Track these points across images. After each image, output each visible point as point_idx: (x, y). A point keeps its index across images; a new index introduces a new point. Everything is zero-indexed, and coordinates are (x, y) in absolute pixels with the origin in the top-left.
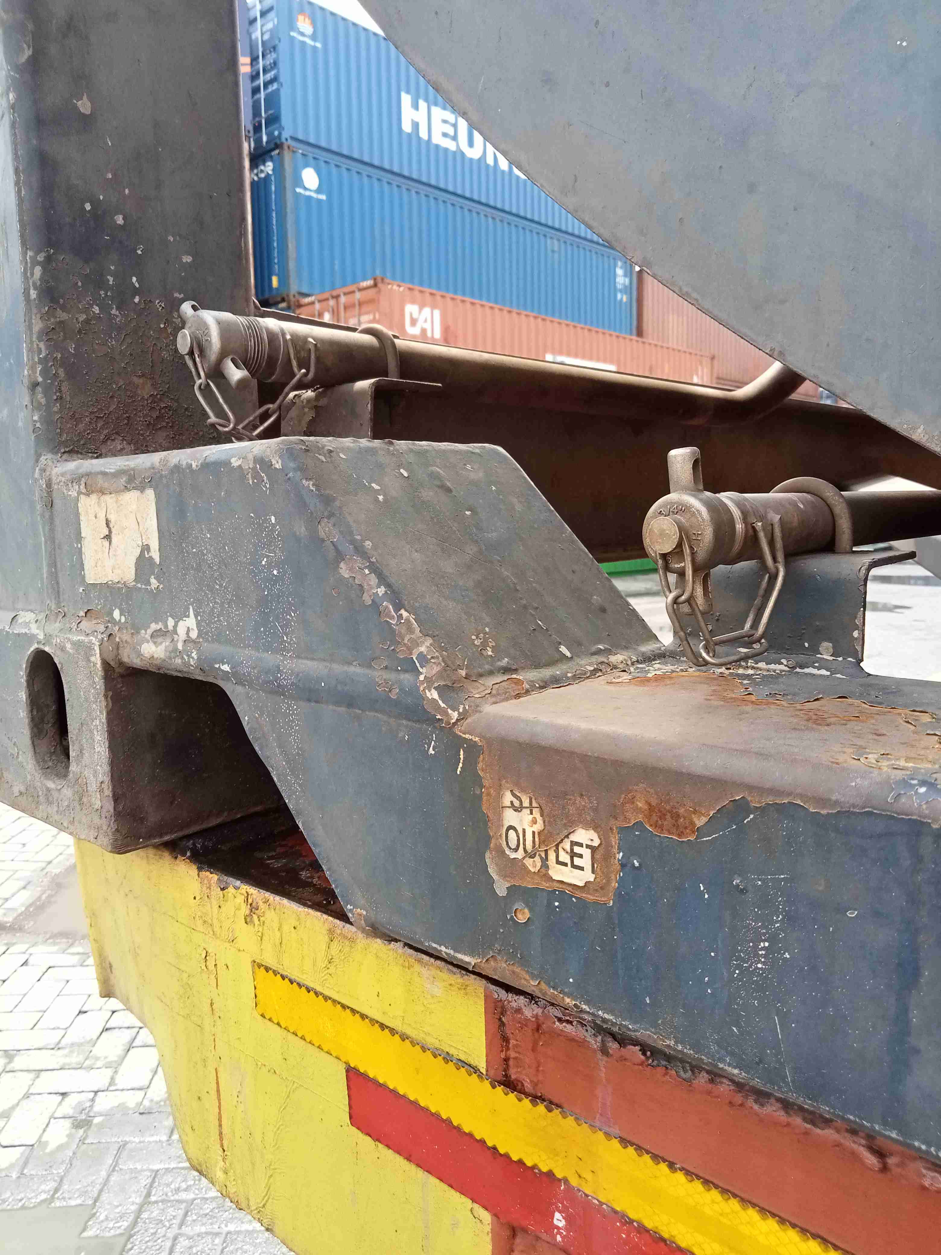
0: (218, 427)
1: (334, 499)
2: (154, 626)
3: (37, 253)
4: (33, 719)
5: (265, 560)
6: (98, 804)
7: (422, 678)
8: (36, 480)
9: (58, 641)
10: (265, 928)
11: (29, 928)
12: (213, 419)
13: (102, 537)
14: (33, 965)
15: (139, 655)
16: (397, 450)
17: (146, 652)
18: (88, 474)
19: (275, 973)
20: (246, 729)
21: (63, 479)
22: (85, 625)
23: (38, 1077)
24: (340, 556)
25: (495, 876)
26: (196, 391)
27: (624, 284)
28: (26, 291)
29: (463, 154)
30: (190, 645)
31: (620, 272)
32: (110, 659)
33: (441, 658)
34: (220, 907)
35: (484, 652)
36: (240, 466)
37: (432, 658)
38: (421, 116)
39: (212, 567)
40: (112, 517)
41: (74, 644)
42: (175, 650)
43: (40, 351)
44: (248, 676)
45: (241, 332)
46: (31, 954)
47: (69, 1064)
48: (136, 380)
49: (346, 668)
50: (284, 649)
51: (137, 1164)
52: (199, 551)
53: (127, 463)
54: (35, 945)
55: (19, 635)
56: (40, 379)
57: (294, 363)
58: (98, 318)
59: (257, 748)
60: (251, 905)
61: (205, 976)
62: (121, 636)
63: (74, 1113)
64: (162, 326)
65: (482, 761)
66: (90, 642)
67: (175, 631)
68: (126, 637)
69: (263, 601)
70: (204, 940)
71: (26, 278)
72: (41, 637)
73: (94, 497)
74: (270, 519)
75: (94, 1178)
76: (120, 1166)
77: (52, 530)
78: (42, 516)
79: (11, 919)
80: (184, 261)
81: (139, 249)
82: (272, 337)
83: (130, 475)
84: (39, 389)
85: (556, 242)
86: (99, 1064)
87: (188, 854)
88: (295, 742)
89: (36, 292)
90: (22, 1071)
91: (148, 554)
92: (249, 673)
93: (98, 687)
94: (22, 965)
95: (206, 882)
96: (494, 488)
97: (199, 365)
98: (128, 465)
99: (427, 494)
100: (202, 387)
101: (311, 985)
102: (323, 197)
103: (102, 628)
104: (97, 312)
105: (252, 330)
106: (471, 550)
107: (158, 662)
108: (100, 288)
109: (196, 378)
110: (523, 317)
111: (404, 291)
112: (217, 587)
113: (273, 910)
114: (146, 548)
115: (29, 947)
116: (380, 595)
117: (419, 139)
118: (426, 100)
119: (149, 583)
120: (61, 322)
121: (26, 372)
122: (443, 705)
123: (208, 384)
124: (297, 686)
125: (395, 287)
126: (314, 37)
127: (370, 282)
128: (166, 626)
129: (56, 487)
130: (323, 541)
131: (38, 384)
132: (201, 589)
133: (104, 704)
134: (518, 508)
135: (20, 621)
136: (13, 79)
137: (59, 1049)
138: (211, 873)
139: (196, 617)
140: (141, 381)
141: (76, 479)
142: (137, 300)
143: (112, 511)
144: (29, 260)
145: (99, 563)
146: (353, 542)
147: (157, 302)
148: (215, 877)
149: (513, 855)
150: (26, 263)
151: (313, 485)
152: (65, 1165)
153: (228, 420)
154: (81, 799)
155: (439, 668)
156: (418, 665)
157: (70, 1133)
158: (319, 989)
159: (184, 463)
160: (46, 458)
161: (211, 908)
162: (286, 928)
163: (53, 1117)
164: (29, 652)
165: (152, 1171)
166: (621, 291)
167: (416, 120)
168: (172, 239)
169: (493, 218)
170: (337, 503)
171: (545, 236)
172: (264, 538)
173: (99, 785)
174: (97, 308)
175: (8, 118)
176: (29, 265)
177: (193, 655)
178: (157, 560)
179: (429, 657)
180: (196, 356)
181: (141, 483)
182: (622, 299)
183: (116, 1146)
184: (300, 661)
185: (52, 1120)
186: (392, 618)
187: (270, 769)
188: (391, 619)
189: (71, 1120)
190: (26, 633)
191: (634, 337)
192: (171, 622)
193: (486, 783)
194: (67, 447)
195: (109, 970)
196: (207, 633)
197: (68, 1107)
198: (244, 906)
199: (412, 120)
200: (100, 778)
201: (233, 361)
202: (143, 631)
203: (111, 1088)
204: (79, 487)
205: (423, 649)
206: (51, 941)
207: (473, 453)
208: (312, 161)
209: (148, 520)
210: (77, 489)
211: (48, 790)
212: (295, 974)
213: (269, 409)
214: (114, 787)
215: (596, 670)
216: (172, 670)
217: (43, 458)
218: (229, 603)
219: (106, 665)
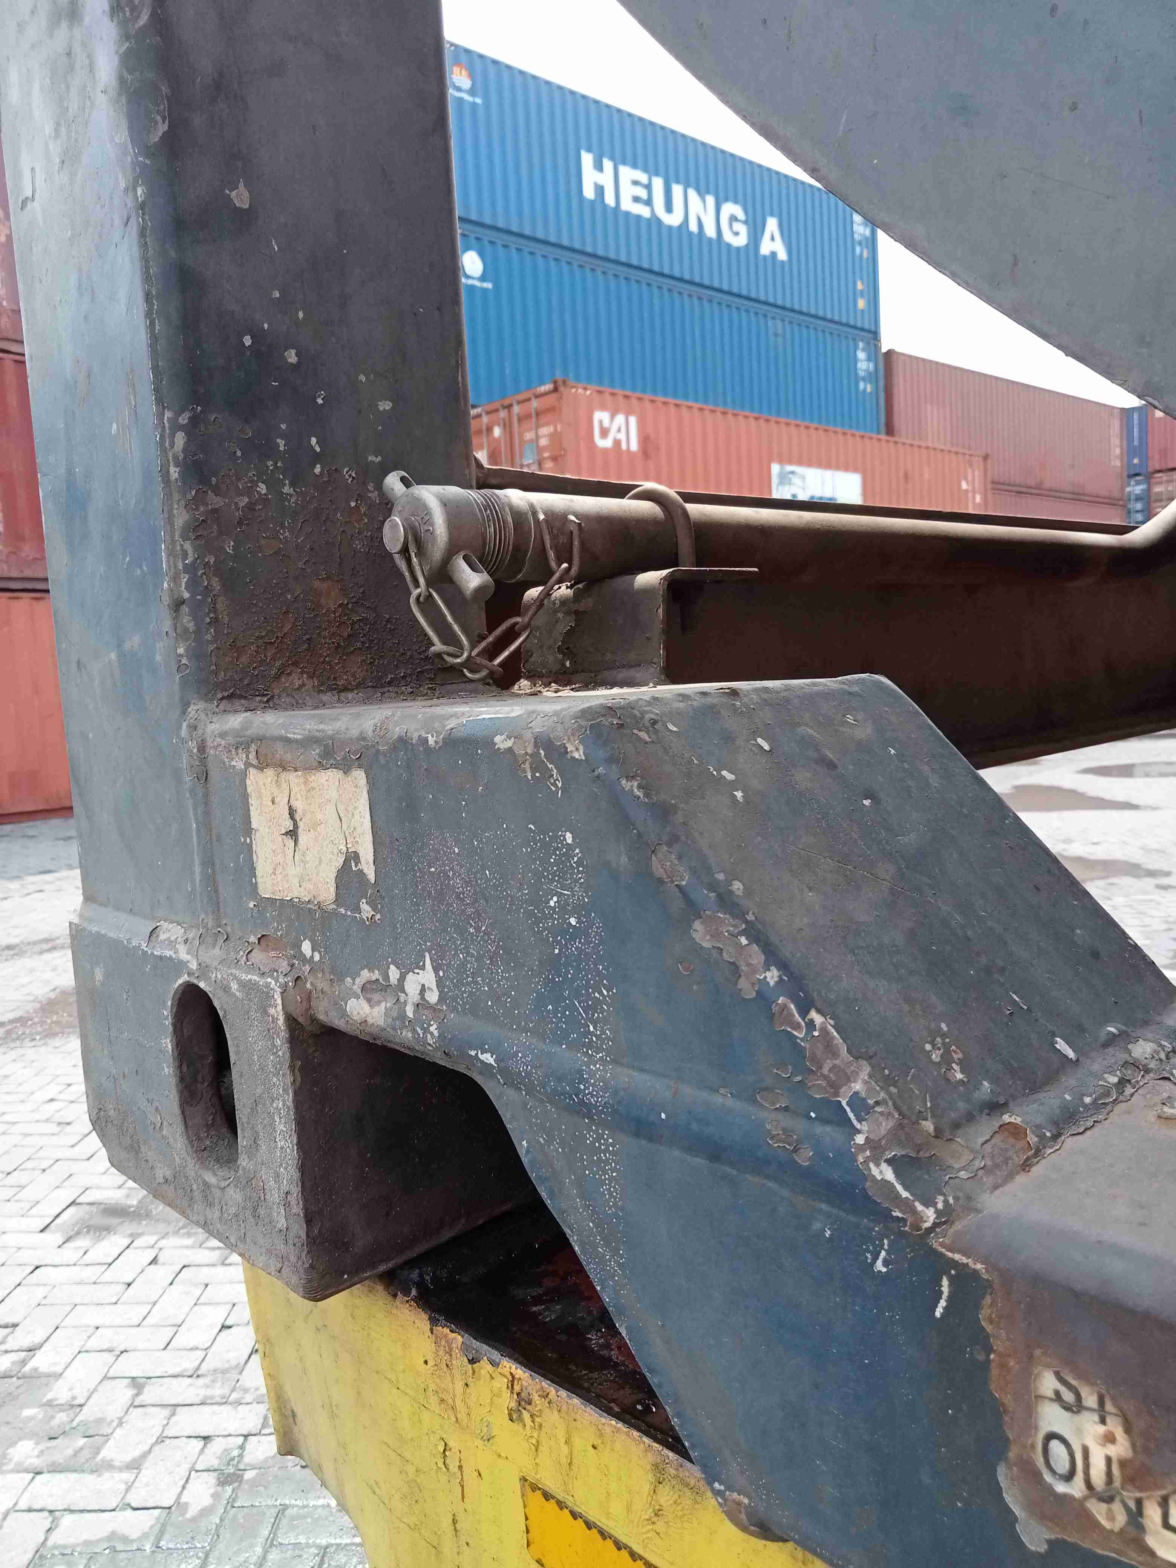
0: (446, 657)
1: (675, 809)
2: (366, 975)
3: (178, 414)
4: (182, 1079)
5: (555, 899)
6: (282, 1223)
7: (860, 1139)
8: (183, 741)
9: (219, 976)
10: (543, 1434)
11: (157, 1214)
12: (438, 646)
13: (283, 832)
14: (164, 1264)
15: (344, 1014)
16: (747, 706)
17: (355, 1013)
18: (261, 739)
19: (561, 1505)
20: (525, 1160)
21: (223, 742)
22: (258, 956)
23: (173, 1414)
24: (693, 910)
25: (1017, 1510)
26: (412, 606)
27: (867, 370)
28: (164, 469)
29: (659, 221)
30: (426, 1012)
31: (861, 355)
32: (298, 1013)
33: (890, 1103)
34: (467, 1385)
35: (949, 1075)
36: (510, 749)
37: (877, 1103)
38: (606, 179)
39: (462, 900)
40: (298, 805)
41: (243, 985)
42: (402, 1016)
43: (185, 555)
44: (526, 1077)
45: (476, 515)
46: (161, 1249)
47: (212, 1398)
48: (317, 584)
49: (705, 1095)
50: (590, 1045)
51: (301, 1537)
52: (441, 872)
53: (321, 727)
54: (165, 1236)
55: (161, 958)
56: (186, 595)
57: (551, 554)
58: (265, 500)
59: (543, 1194)
60: (518, 1394)
61: (444, 1478)
62: (315, 982)
63: (219, 1464)
64: (353, 504)
65: (991, 1306)
66: (268, 985)
67: (401, 987)
68: (322, 984)
69: (553, 964)
70: (441, 1426)
71: (164, 451)
72: (194, 965)
73: (270, 773)
74: (564, 836)
75: (247, 1555)
76: (279, 1540)
77: (207, 813)
78: (192, 791)
79: (135, 1203)
80: (381, 409)
81: (319, 396)
82: (519, 516)
83: (326, 746)
84: (185, 609)
85: (779, 323)
86: (249, 1398)
87: (414, 1292)
88: (611, 1193)
89: (178, 470)
90: (153, 1405)
91: (356, 866)
92: (529, 1074)
93: (280, 1053)
94: (150, 1264)
95: (443, 1343)
96: (893, 752)
97: (417, 569)
98: (323, 731)
99: (802, 778)
100: (421, 599)
101: (624, 1539)
102: (488, 285)
103: (284, 966)
104: (264, 491)
105: (491, 511)
106: (886, 871)
107: (374, 1031)
108: (269, 457)
109: (411, 586)
110: (741, 418)
111: (591, 394)
112: (472, 930)
113: (556, 1412)
114: (353, 857)
115: (159, 1240)
116: (772, 983)
117: (605, 206)
118: (612, 158)
119: (358, 909)
120: (215, 511)
121: (165, 585)
122: (905, 1194)
123: (431, 595)
124: (615, 1111)
125: (580, 390)
126: (472, 92)
127: (549, 387)
128: (386, 977)
129: (212, 752)
130: (660, 881)
131: (183, 602)
132: (444, 930)
133: (289, 1079)
134: (935, 781)
135: (162, 937)
136: (143, 166)
137: (198, 1376)
138: (452, 1331)
139: (436, 970)
140: (325, 585)
141: (242, 743)
142: (318, 470)
143: (299, 796)
144: (167, 425)
145: (279, 870)
146: (713, 886)
147: (345, 470)
148: (458, 1339)
149: (1061, 1488)
150: (164, 427)
151: (640, 787)
152: (210, 1537)
153: (461, 647)
154: (255, 1209)
155: (891, 1124)
156: (851, 1115)
157: (216, 1492)
158: (638, 1549)
159: (415, 736)
160: (196, 708)
161: (453, 1383)
162: (578, 1443)
163: (193, 1469)
164: (176, 986)
165: (319, 1547)
166: (864, 379)
167: (600, 182)
168: (364, 380)
169: (700, 298)
170: (679, 818)
171: (765, 316)
172: (552, 865)
173: (283, 1195)
174: (263, 486)
175: (135, 221)
176: (167, 431)
177: (432, 1029)
178: (371, 877)
179: (871, 1102)
180: (413, 555)
181: (344, 759)
182: (865, 390)
183: (274, 1512)
184: (619, 1069)
185: (193, 1473)
186: (797, 1027)
187: (568, 1231)
188: (795, 1029)
189: (215, 1474)
190: (170, 958)
191: (883, 437)
192: (394, 973)
193: (998, 1345)
194: (226, 690)
195: (291, 1420)
196: (454, 999)
197: (212, 1456)
198: (506, 1394)
199: (596, 184)
200: (285, 1185)
201: (466, 559)
202: (349, 979)
203: (263, 1432)
204: (247, 756)
205: (858, 1086)
206: (185, 1231)
207: (850, 693)
208: (473, 242)
209: (357, 817)
210: (244, 759)
211: (206, 1184)
212: (593, 1515)
213: (516, 623)
214: (306, 1200)
215: (1123, 1082)
216: (398, 1044)
217: (192, 709)
218: (491, 958)
219: (291, 1020)
